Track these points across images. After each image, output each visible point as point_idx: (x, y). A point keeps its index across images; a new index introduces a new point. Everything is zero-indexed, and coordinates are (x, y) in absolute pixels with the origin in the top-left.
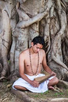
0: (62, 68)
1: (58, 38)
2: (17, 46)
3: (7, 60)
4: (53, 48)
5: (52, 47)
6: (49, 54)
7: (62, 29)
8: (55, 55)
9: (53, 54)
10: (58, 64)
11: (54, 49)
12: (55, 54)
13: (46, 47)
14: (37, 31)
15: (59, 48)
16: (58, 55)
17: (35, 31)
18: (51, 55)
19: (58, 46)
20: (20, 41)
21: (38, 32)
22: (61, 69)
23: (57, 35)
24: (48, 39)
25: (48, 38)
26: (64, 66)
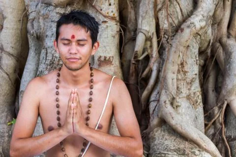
0: (197, 152)
1: (183, 40)
2: (42, 67)
3: (9, 118)
4: (165, 78)
5: (162, 74)
6: (152, 98)
7: (200, 9)
8: (172, 104)
9: (164, 97)
10: (184, 137)
11: (170, 81)
12: (174, 98)
13: (145, 73)
14: (111, 15)
15: (188, 80)
16: (183, 104)
17: (105, 17)
18: (158, 101)
19: (185, 73)
20: (49, 51)
21: (113, 18)
22: (194, 153)
23: (182, 30)
24: (151, 46)
25: (149, 43)
26: (203, 144)
